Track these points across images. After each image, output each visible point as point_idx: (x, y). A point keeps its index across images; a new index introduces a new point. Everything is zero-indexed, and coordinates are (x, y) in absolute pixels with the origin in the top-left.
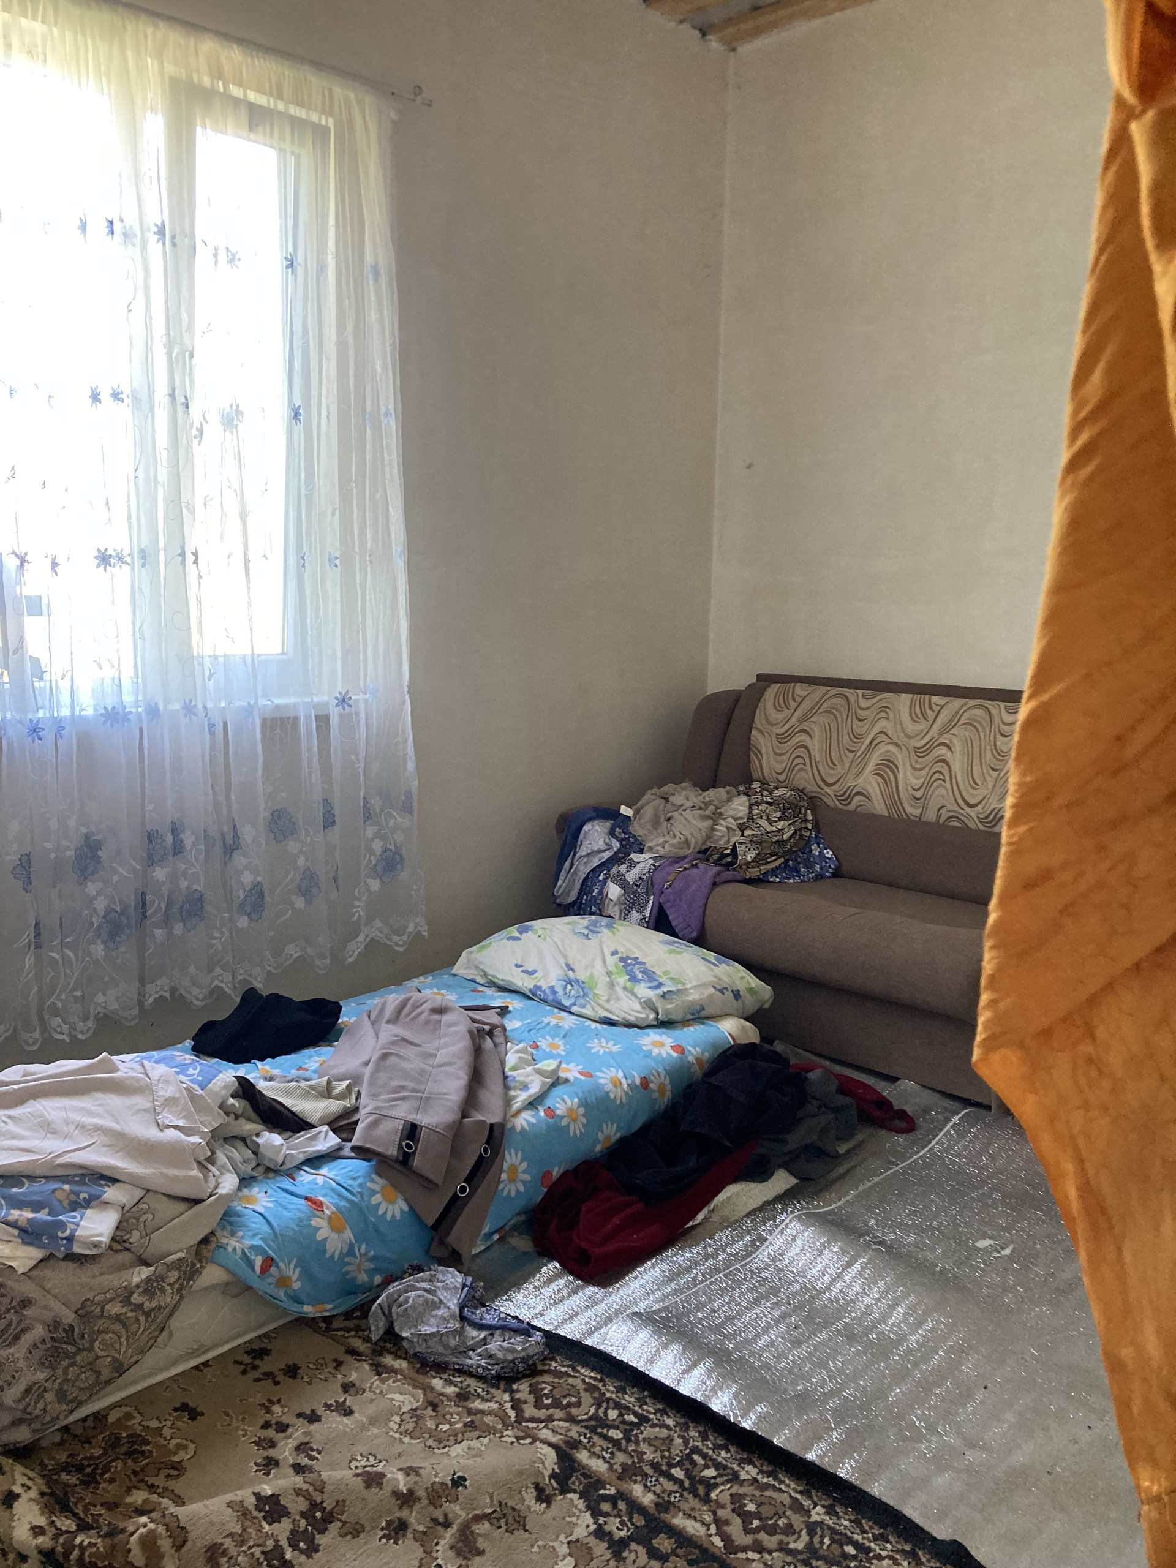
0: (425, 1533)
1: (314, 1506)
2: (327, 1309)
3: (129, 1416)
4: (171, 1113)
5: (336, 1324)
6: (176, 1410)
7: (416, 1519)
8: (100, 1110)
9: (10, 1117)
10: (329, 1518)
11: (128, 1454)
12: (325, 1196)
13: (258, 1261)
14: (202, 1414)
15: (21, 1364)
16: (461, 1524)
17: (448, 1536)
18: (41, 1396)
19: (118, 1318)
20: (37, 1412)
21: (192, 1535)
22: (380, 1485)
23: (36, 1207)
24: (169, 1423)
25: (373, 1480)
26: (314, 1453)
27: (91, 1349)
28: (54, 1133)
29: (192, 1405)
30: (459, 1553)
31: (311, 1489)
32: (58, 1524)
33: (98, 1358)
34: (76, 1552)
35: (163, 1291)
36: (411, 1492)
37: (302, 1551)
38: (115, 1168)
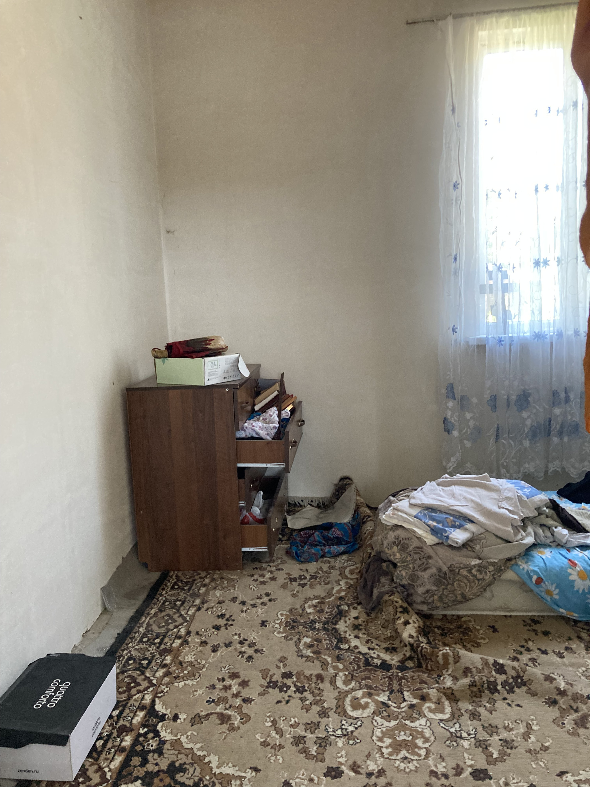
0: (564, 709)
1: (519, 676)
2: (575, 616)
3: (470, 621)
4: (507, 503)
5: (579, 625)
6: (489, 626)
7: (562, 702)
8: (476, 494)
9: (443, 490)
10: (524, 684)
11: (462, 632)
12: (579, 562)
13: (535, 578)
14: (498, 632)
15: (426, 580)
16: (583, 714)
17: (575, 716)
18: (432, 596)
19: (466, 577)
20: (430, 601)
21: (461, 661)
22: (552, 682)
23: (438, 522)
24: (484, 629)
25: (549, 679)
26: (537, 664)
27: (453, 585)
28: (454, 498)
29: (496, 627)
30: (576, 723)
31: (520, 670)
32: (420, 639)
33: (455, 590)
34: (420, 648)
35: (486, 573)
36: (565, 691)
37: (506, 689)
38: (473, 517)
